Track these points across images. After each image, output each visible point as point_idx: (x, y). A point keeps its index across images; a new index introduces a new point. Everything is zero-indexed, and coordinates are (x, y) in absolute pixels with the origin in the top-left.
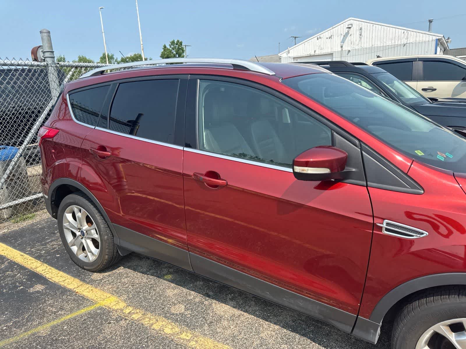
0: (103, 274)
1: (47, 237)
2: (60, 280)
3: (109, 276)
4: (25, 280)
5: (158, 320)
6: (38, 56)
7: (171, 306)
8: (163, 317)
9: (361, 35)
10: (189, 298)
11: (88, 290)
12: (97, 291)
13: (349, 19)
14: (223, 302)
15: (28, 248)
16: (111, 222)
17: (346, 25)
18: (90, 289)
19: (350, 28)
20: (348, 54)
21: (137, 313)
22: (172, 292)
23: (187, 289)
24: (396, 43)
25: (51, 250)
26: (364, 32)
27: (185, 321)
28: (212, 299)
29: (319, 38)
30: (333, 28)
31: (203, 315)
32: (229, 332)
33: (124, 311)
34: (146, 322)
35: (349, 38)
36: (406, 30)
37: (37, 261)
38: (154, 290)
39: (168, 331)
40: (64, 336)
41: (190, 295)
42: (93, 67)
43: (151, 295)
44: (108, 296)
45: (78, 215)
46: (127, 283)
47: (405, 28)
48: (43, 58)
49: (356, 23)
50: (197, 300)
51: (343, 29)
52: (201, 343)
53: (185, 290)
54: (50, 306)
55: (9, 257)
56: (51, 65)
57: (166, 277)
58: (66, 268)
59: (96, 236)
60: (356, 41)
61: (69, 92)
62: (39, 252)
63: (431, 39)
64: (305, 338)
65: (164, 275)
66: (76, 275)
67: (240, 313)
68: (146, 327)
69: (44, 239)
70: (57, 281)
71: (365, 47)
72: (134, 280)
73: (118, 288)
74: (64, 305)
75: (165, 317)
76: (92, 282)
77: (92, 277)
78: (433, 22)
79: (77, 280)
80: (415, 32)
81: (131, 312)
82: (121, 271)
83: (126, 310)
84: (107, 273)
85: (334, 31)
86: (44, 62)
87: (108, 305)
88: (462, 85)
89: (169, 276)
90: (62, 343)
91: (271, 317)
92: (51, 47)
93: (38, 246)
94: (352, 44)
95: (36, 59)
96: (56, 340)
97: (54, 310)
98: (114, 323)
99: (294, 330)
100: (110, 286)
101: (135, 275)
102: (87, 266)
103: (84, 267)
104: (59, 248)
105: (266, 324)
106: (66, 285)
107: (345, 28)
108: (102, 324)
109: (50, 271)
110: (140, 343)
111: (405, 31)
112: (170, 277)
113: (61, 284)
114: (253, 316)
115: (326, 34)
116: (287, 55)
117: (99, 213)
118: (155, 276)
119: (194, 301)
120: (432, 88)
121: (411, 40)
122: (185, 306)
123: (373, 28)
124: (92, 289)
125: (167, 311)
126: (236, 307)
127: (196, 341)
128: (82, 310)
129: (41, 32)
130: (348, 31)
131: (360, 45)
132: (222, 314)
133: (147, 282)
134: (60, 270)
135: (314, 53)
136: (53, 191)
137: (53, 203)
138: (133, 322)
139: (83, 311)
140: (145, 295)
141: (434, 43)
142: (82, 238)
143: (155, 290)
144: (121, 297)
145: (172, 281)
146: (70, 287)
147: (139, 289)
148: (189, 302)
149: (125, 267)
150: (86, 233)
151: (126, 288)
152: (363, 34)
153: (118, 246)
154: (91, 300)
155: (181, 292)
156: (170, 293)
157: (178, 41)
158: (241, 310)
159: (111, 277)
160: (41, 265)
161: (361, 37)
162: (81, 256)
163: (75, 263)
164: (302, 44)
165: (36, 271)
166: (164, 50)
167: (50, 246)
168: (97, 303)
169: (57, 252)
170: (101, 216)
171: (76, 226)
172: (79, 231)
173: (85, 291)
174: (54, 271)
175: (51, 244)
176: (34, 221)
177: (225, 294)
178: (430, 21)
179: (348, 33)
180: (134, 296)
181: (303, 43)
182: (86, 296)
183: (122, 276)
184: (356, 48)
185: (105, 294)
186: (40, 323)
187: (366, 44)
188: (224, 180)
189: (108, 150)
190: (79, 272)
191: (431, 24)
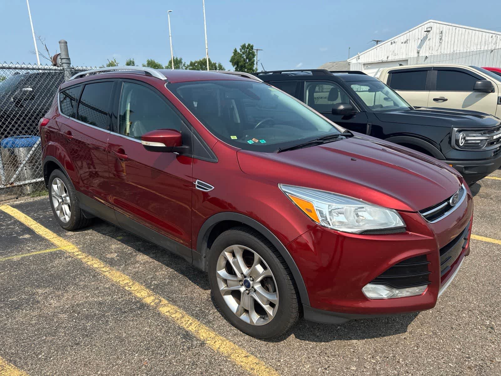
0: (75, 232)
2: (43, 233)
3: (79, 234)
4: (19, 231)
5: (94, 260)
6: (57, 62)
7: (108, 254)
8: (98, 258)
9: (441, 39)
10: (124, 250)
11: (58, 240)
12: (64, 241)
13: (428, 21)
14: (146, 254)
15: (33, 213)
17: (425, 28)
18: (61, 240)
19: (428, 31)
20: (425, 61)
21: (82, 255)
22: (116, 246)
23: (127, 245)
24: (482, 49)
25: (48, 216)
26: (445, 36)
27: (111, 262)
28: (140, 252)
29: (393, 43)
30: (409, 32)
31: (126, 260)
32: (137, 269)
33: (74, 254)
34: (85, 260)
35: (427, 42)
36: (494, 34)
37: (34, 221)
38: (103, 244)
39: (95, 266)
40: (27, 262)
41: (127, 249)
43: (99, 247)
44: (70, 244)
45: (60, 185)
46: (88, 239)
47: (493, 32)
48: (61, 64)
49: (436, 26)
50: (129, 252)
51: (421, 32)
52: (113, 273)
53: (125, 246)
54: (28, 246)
55: (16, 217)
56: (67, 69)
57: (118, 238)
58: (52, 227)
59: (69, 201)
60: (435, 46)
61: (60, 91)
62: (39, 216)
64: (185, 277)
65: (117, 236)
66: (55, 231)
67: (152, 261)
68: (83, 263)
70: (41, 234)
71: (446, 52)
72: (94, 237)
73: (79, 241)
74: (37, 247)
75: (100, 259)
76: (65, 237)
77: (66, 234)
79: (55, 234)
81: (79, 254)
82: (89, 232)
83: (76, 253)
84: (78, 232)
85: (410, 34)
86: (62, 67)
87: (66, 249)
90: (24, 265)
92: (68, 55)
93: (40, 212)
94: (430, 49)
96: (21, 263)
97: (29, 249)
98: (64, 259)
100: (75, 240)
101: (97, 235)
102: (65, 226)
106: (45, 236)
107: (423, 31)
108: (55, 258)
109: (40, 228)
112: (121, 238)
113: (43, 235)
115: (402, 38)
116: (357, 61)
118: (110, 237)
119: (127, 252)
120: (443, 98)
122: (118, 254)
123: (455, 32)
125: (103, 256)
126: (153, 258)
127: (110, 272)
129: (60, 42)
130: (427, 35)
131: (439, 51)
132: (140, 260)
133: (102, 239)
135: (386, 59)
136: (45, 167)
138: (76, 260)
139: (48, 251)
140: (95, 246)
142: (62, 204)
144: (78, 246)
145: (120, 241)
146: (48, 238)
147: (93, 243)
148: (122, 252)
149: (93, 230)
150: (64, 199)
151: (85, 241)
152: (443, 38)
154: (57, 246)
155: (122, 247)
156: (114, 247)
157: (249, 45)
158: (155, 259)
160: (35, 224)
161: (441, 41)
162: (62, 219)
165: (30, 227)
166: (235, 54)
168: (60, 247)
169: (51, 217)
170: (71, 186)
171: (59, 195)
172: (61, 199)
173: (56, 241)
174: (43, 228)
177: (151, 250)
179: (425, 38)
180: (87, 246)
181: (375, 48)
182: (55, 243)
183: (88, 234)
184: (435, 54)
185: (68, 243)
186: (16, 255)
187: (446, 49)
188: (126, 155)
189: (72, 134)
190: (59, 230)
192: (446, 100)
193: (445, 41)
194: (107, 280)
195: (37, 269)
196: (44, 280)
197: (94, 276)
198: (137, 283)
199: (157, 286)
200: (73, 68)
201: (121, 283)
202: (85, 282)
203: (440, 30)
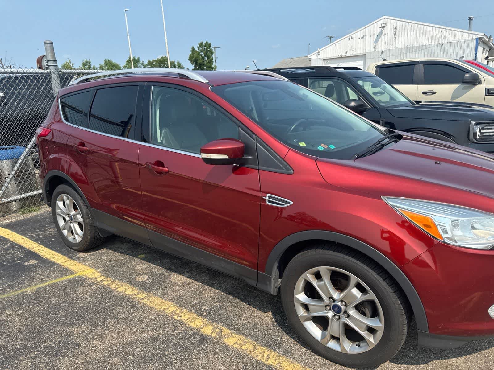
0: (88, 253)
1: (47, 226)
2: (51, 257)
3: (93, 255)
4: (22, 257)
5: (123, 285)
6: (42, 64)
7: (136, 276)
8: (128, 283)
9: (395, 34)
10: (153, 271)
11: (72, 264)
13: (382, 18)
14: (180, 274)
15: (30, 233)
16: (91, 207)
17: (380, 24)
18: (74, 263)
19: (383, 27)
20: (381, 55)
21: (108, 280)
22: (141, 266)
23: (154, 265)
24: (433, 43)
25: (48, 235)
26: (399, 31)
27: (144, 286)
28: (172, 271)
29: (351, 39)
30: (366, 28)
31: (160, 282)
32: (178, 293)
33: (97, 279)
34: (113, 287)
35: (382, 37)
37: (35, 243)
38: (126, 265)
39: (128, 292)
40: (46, 294)
41: (155, 269)
42: (85, 74)
43: (123, 268)
44: (87, 269)
45: (67, 202)
46: (106, 260)
47: (443, 27)
48: (47, 67)
49: (390, 22)
50: (160, 272)
51: (376, 28)
52: (152, 300)
53: (152, 265)
54: (39, 274)
55: (12, 240)
56: (54, 72)
57: (139, 256)
58: (58, 248)
59: (81, 220)
60: (390, 41)
61: (60, 97)
62: (38, 236)
63: (471, 38)
64: (236, 299)
65: (138, 255)
66: (65, 254)
67: (191, 281)
68: (112, 290)
69: (44, 227)
70: (48, 258)
71: (400, 47)
72: (112, 258)
73: (97, 263)
74: (50, 274)
75: (130, 283)
76: (77, 259)
77: (78, 256)
79: (65, 257)
81: (103, 280)
82: (104, 251)
83: (99, 278)
84: (91, 253)
85: (366, 30)
86: (48, 70)
87: (86, 275)
88: (463, 89)
90: (43, 298)
91: (215, 284)
92: (54, 56)
93: (38, 232)
94: (385, 44)
95: (40, 68)
96: (39, 297)
97: (42, 277)
98: (88, 287)
99: (230, 293)
100: (91, 262)
101: (114, 254)
103: (73, 247)
104: (55, 234)
105: (208, 289)
106: (55, 261)
107: (378, 27)
108: (77, 287)
109: (45, 250)
110: (104, 300)
111: (443, 30)
112: (143, 256)
113: (51, 259)
114: (201, 283)
115: (358, 34)
116: (317, 56)
117: (82, 200)
118: (130, 255)
119: (157, 273)
120: (432, 91)
121: (450, 39)
122: (148, 276)
123: (408, 28)
124: (76, 263)
125: (132, 280)
126: (189, 277)
127: (148, 300)
129: (45, 43)
130: (382, 31)
131: (394, 44)
132: (177, 281)
133: (122, 260)
134: (53, 250)
135: (345, 55)
136: (47, 182)
137: (48, 193)
138: (102, 286)
139: (65, 278)
140: (118, 268)
142: (71, 223)
144: (98, 269)
145: (144, 259)
146: (59, 262)
147: (114, 265)
148: (153, 274)
149: (107, 249)
150: (73, 218)
151: (104, 263)
152: (397, 33)
153: (98, 228)
154: (73, 271)
155: (148, 266)
156: (139, 267)
157: (207, 43)
158: (193, 279)
160: (38, 246)
161: (395, 36)
162: (70, 238)
163: (66, 245)
165: (33, 250)
166: (193, 53)
167: (48, 232)
168: (77, 273)
169: (53, 237)
170: (84, 203)
171: (66, 212)
172: (68, 217)
173: (70, 265)
174: (48, 250)
176: (39, 213)
177: (184, 268)
178: (471, 19)
179: (381, 33)
180: (109, 269)
181: (334, 44)
182: (70, 268)
183: (103, 255)
184: (390, 49)
185: (85, 267)
186: (28, 286)
187: (401, 44)
188: (167, 168)
189: (86, 146)
190: (68, 252)
191: (471, 21)
192: (435, 93)
193: (399, 36)
194: (149, 309)
195: (60, 302)
196: (75, 316)
197: (132, 306)
198: (185, 311)
199: (209, 311)
200: (61, 71)
201: (167, 312)
202: (125, 314)
203: (393, 25)
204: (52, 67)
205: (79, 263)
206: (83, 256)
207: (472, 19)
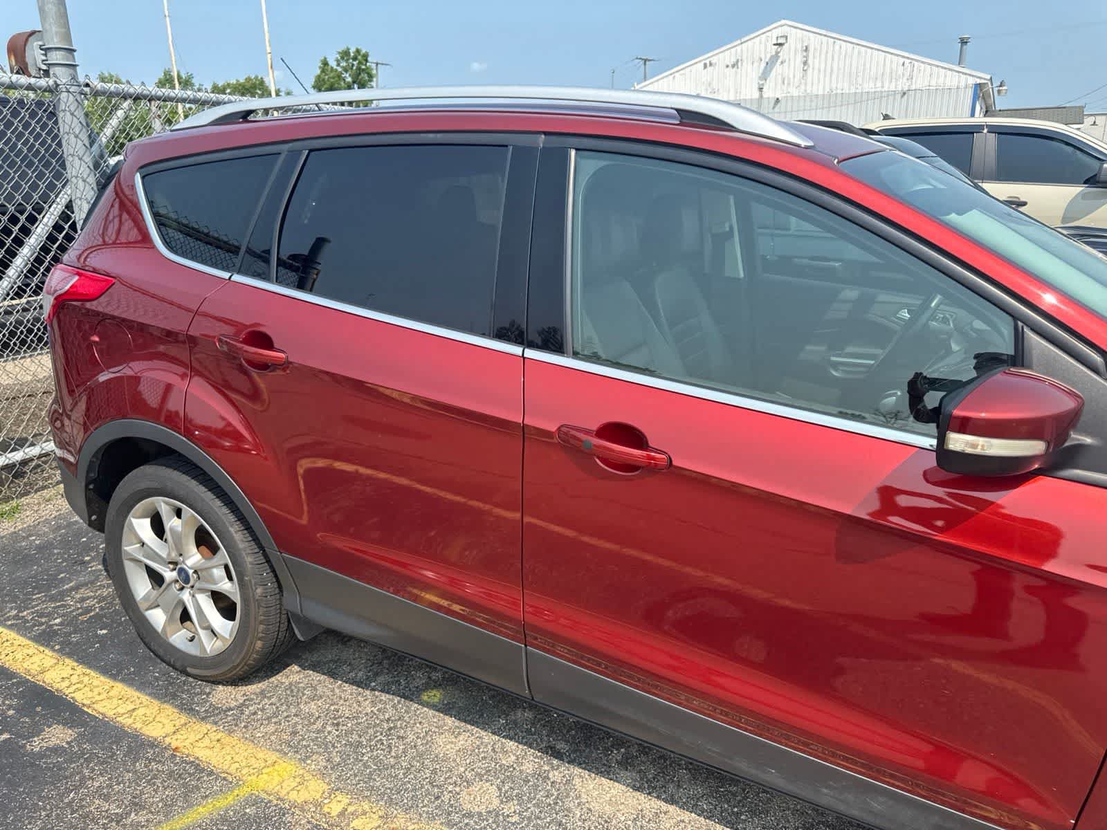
0: (244, 688)
1: (62, 575)
2: (120, 710)
3: (262, 693)
4: (11, 712)
6: (27, 60)
7: (458, 789)
8: (441, 824)
9: (805, 63)
10: (504, 762)
11: (206, 742)
12: (234, 743)
13: (779, 23)
14: (601, 772)
15: (11, 608)
16: (276, 548)
17: (773, 37)
18: (213, 736)
19: (781, 45)
20: (774, 108)
21: (364, 813)
22: (452, 743)
23: (494, 733)
24: (886, 89)
25: (80, 615)
26: (814, 58)
28: (569, 763)
29: (708, 65)
30: (742, 43)
31: (554, 815)
33: (326, 809)
35: (778, 68)
36: (908, 58)
37: (42, 649)
38: (398, 737)
41: (505, 752)
43: (393, 754)
44: (269, 760)
45: (172, 524)
46: (319, 717)
47: (906, 54)
48: (44, 67)
49: (796, 34)
50: (528, 767)
51: (766, 46)
53: (488, 737)
54: (100, 795)
56: (68, 87)
57: (425, 698)
58: (132, 670)
59: (226, 586)
60: (794, 77)
61: (142, 167)
62: (43, 620)
63: (963, 84)
65: (419, 691)
66: (166, 694)
67: (656, 807)
69: (53, 581)
70: (110, 713)
71: (815, 92)
72: (336, 707)
73: (294, 733)
74: (142, 793)
76: (213, 715)
77: (213, 700)
78: (968, 44)
79: (169, 710)
80: (929, 64)
81: (346, 810)
82: (295, 678)
83: (330, 805)
84: (254, 687)
85: (743, 49)
86: (47, 79)
87: (276, 790)
89: (434, 692)
91: (743, 817)
92: (67, 36)
94: (784, 84)
97: (114, 809)
100: (272, 728)
101: (337, 691)
102: (194, 667)
103: (189, 669)
104: (102, 608)
106: (138, 725)
107: (770, 45)
109: (86, 679)
111: (907, 61)
112: (435, 696)
113: (124, 722)
114: (693, 814)
115: (724, 56)
117: (238, 523)
118: (393, 694)
119: (521, 772)
120: (1017, 200)
121: (920, 83)
122: (499, 789)
123: (833, 50)
124: (219, 737)
125: (451, 806)
126: (640, 787)
128: (201, 809)
130: (777, 53)
131: (803, 87)
132: (608, 810)
133: (375, 714)
134: (114, 677)
136: (95, 455)
137: (91, 487)
139: (203, 812)
140: (375, 753)
141: (970, 92)
142: (182, 589)
143: (402, 737)
144: (309, 762)
145: (446, 709)
146: (154, 731)
147: (355, 737)
148: (508, 774)
149: (304, 668)
150: (195, 576)
151: (318, 732)
152: (810, 62)
153: (292, 613)
154: (223, 775)
155: (478, 743)
156: (448, 747)
157: (358, 51)
158: (658, 797)
159: (269, 698)
160: (56, 664)
161: (805, 68)
162: (179, 638)
163: (155, 654)
164: (667, 76)
165: (44, 682)
166: (323, 71)
167: (76, 602)
168: (241, 783)
169: (98, 620)
170: (245, 532)
171: (164, 556)
172: (174, 570)
173: (200, 744)
174: (99, 681)
175: (78, 596)
176: (19, 525)
177: (601, 748)
178: (964, 42)
179: (776, 57)
180: (345, 758)
181: (671, 74)
182: (204, 760)
183: (301, 695)
184: (794, 95)
185: (260, 753)
187: (818, 85)
188: (660, 452)
189: (276, 345)
190: (171, 684)
191: (965, 47)
192: (1024, 204)
193: (813, 69)
200: (87, 85)
203: (803, 42)
204: (63, 69)
205: (230, 732)
206: (233, 704)
207: (966, 42)
